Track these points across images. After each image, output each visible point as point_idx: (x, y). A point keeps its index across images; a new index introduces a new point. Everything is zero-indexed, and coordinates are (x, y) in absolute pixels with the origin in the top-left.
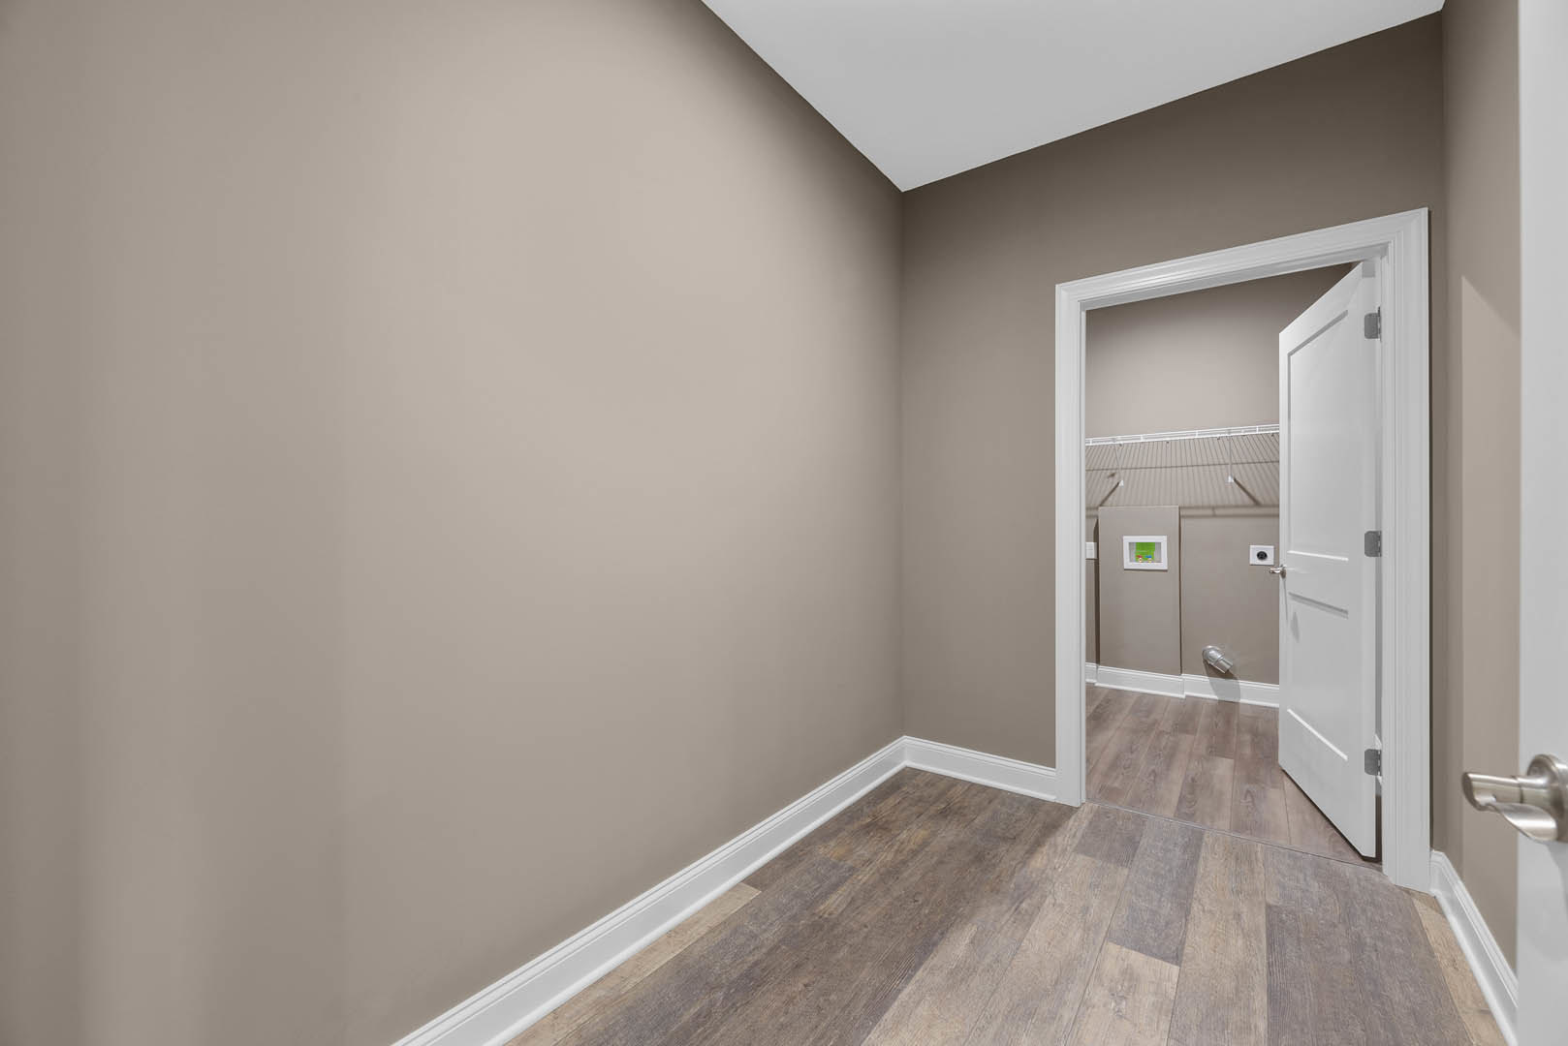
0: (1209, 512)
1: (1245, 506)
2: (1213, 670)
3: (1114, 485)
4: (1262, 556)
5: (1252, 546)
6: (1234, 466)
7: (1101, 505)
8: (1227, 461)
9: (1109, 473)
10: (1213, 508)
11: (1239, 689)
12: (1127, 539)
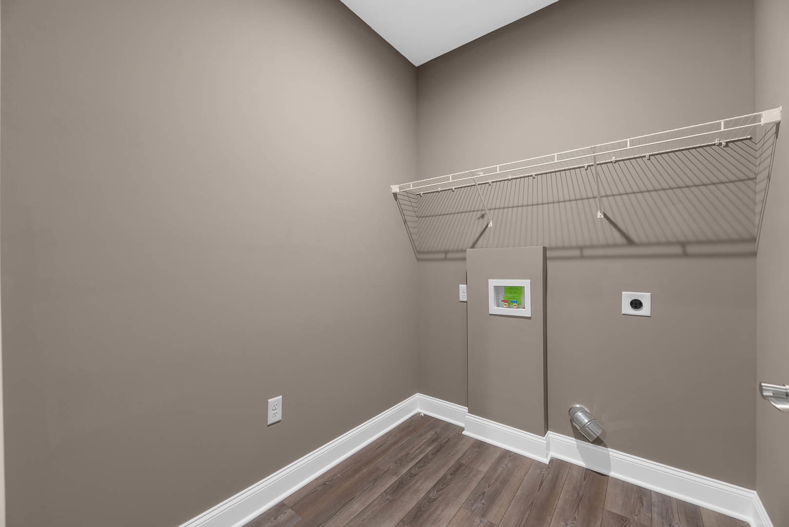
0: (577, 253)
1: (615, 246)
2: (579, 434)
3: (484, 227)
4: (636, 304)
5: (624, 293)
6: (604, 199)
7: (473, 247)
8: (596, 194)
9: (479, 214)
10: (581, 248)
11: (609, 458)
12: (493, 283)
